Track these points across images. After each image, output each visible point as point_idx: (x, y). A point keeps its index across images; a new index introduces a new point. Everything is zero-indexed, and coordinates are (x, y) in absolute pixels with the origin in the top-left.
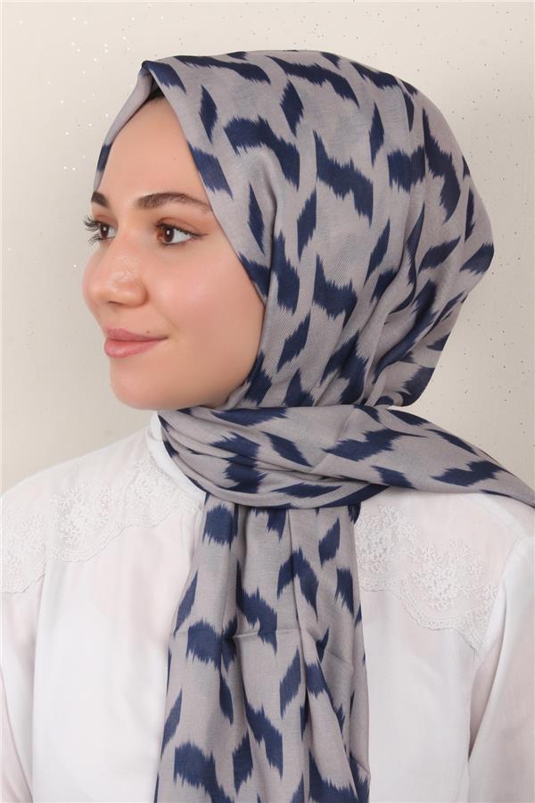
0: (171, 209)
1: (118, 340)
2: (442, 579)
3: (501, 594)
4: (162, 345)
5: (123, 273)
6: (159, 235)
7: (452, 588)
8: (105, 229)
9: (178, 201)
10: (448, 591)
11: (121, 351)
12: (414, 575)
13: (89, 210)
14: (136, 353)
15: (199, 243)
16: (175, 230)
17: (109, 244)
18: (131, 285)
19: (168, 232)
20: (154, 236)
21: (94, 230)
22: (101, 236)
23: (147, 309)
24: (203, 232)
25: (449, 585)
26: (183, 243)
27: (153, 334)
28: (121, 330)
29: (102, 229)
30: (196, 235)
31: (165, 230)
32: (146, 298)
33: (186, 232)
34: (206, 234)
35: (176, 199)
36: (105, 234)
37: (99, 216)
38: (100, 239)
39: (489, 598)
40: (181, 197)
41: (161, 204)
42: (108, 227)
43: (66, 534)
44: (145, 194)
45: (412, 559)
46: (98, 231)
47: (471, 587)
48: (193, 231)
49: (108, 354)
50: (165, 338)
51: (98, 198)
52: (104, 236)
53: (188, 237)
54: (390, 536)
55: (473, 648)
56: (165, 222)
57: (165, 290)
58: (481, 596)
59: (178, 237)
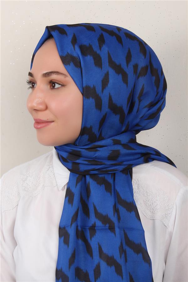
0: (54, 77)
1: (38, 122)
2: (155, 202)
3: (175, 207)
4: (53, 124)
5: (38, 100)
6: (51, 86)
7: (158, 205)
8: (33, 84)
9: (56, 74)
10: (157, 206)
11: (39, 126)
12: (145, 201)
13: (28, 78)
14: (44, 127)
15: (63, 88)
16: (56, 84)
17: (34, 89)
18: (41, 104)
19: (53, 85)
20: (49, 86)
21: (30, 85)
22: (32, 87)
23: (47, 112)
24: (65, 85)
25: (157, 204)
26: (58, 88)
27: (50, 120)
28: (39, 119)
29: (32, 85)
30: (63, 85)
31: (52, 84)
32: (47, 108)
33: (59, 84)
34: (66, 85)
35: (55, 74)
36: (33, 86)
37: (31, 80)
38: (31, 88)
39: (171, 208)
40: (57, 73)
41: (51, 75)
42: (34, 83)
43: (25, 187)
44: (45, 72)
45: (144, 195)
46: (31, 85)
47: (165, 205)
48: (61, 84)
49: (35, 127)
50: (53, 122)
51: (30, 74)
52: (33, 87)
53: (60, 86)
54: (136, 188)
55: (166, 226)
56: (52, 81)
57: (53, 105)
58: (168, 208)
59: (57, 86)
